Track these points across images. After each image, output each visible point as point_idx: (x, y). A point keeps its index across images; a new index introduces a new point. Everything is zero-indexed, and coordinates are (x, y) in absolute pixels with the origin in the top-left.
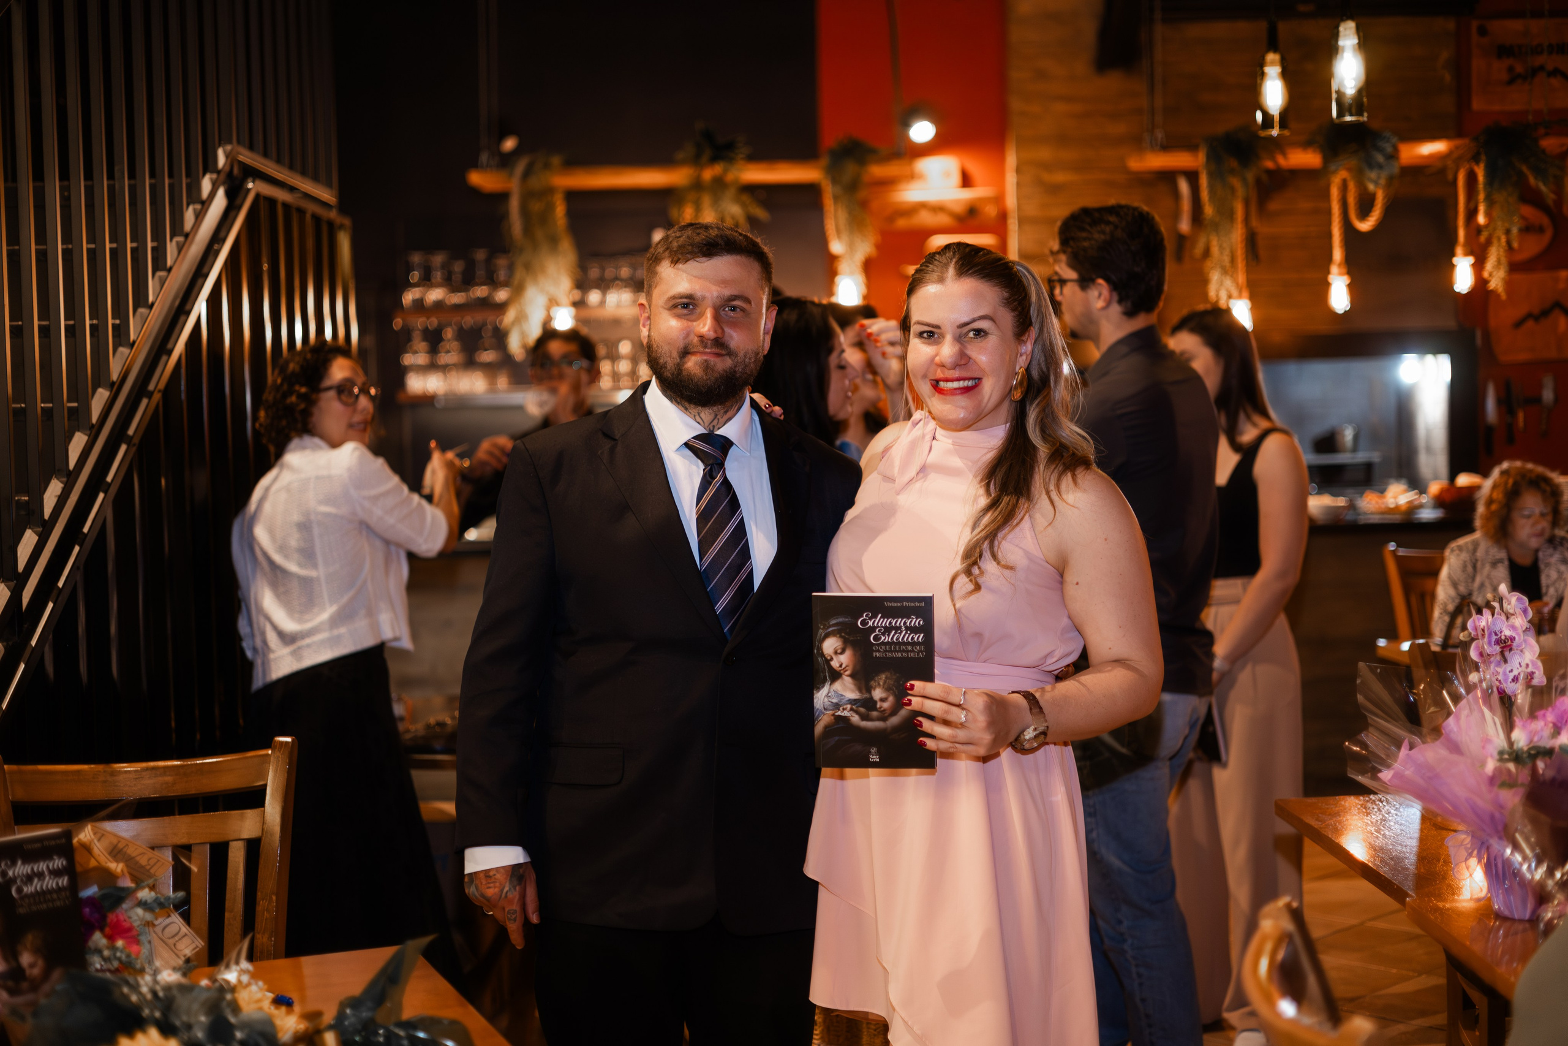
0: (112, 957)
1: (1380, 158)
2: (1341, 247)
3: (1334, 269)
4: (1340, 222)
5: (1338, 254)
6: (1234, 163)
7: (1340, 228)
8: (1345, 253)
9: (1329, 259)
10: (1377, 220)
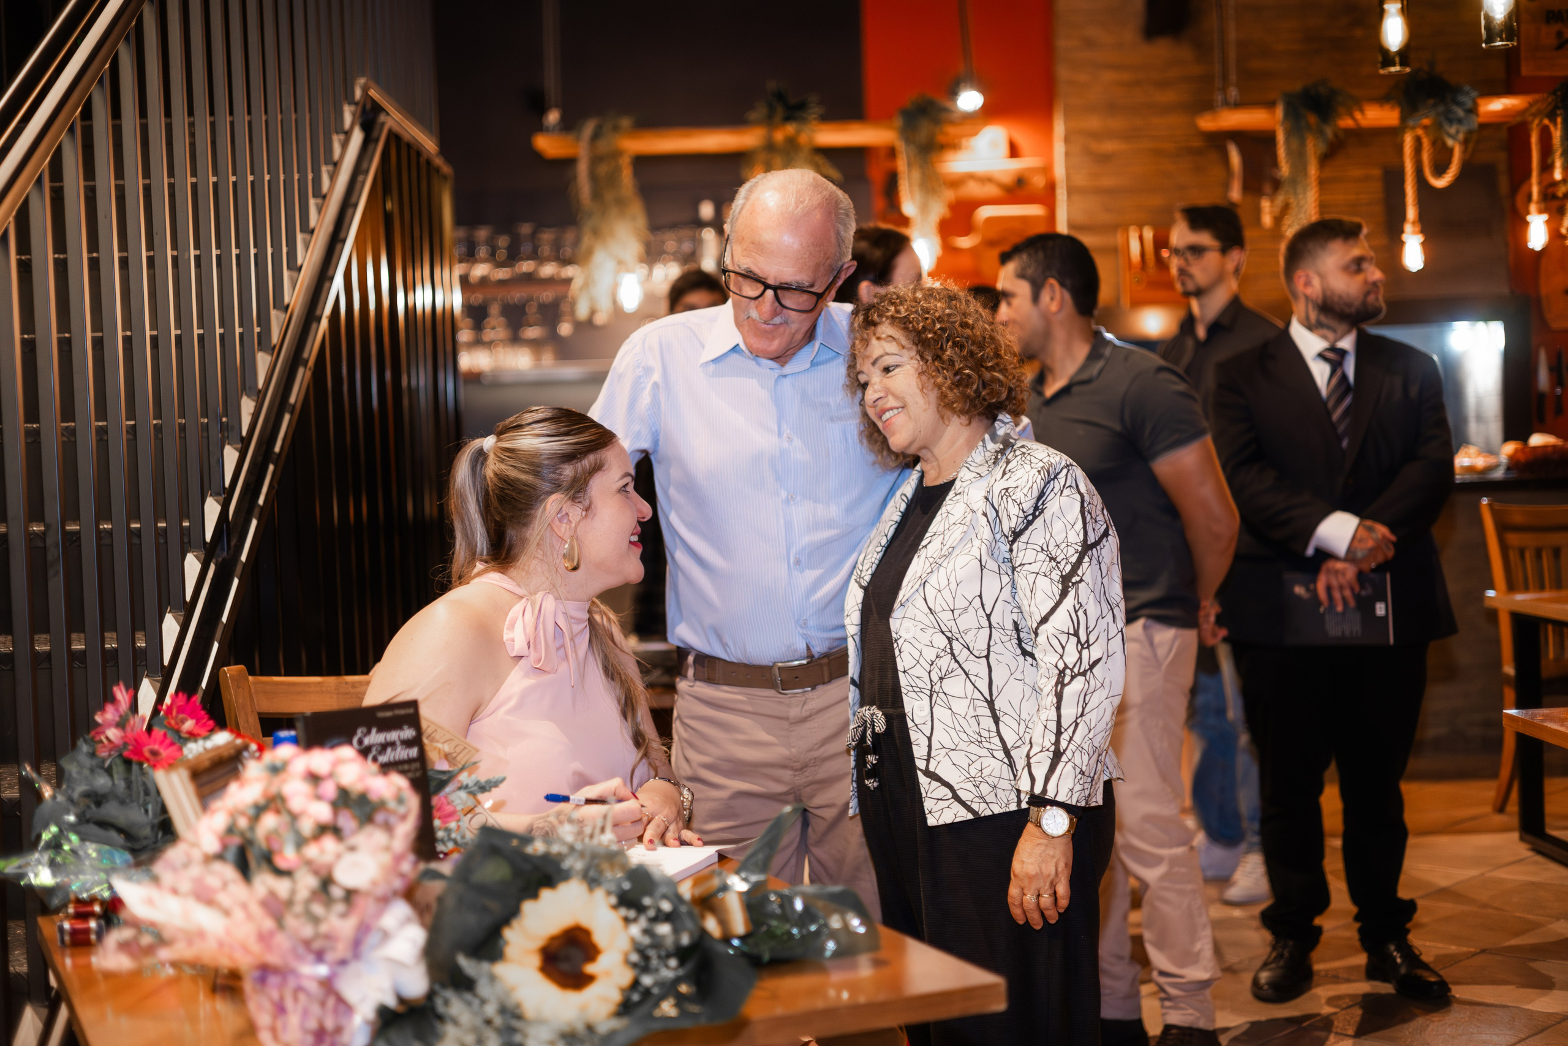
0: (446, 839)
1: (1461, 113)
2: (1414, 205)
3: (1408, 228)
4: (1413, 180)
5: (1411, 213)
6: (1313, 119)
7: (1413, 187)
8: (1418, 211)
9: (1403, 218)
10: (1453, 176)
